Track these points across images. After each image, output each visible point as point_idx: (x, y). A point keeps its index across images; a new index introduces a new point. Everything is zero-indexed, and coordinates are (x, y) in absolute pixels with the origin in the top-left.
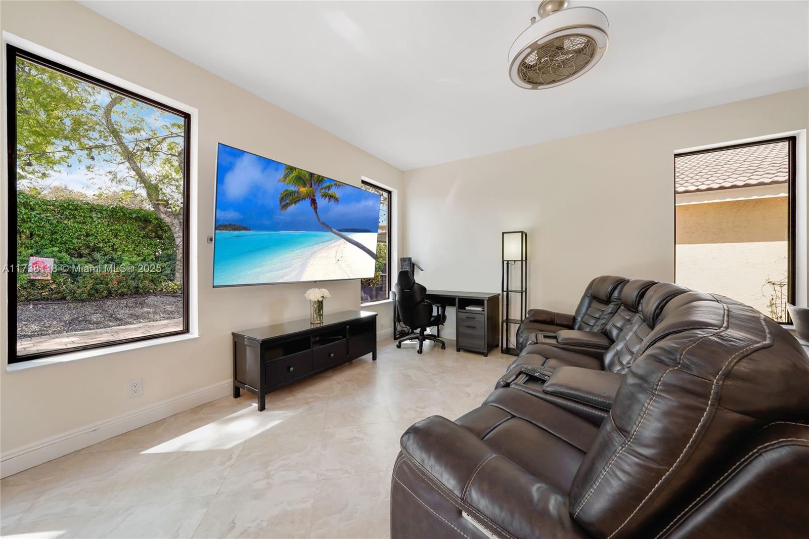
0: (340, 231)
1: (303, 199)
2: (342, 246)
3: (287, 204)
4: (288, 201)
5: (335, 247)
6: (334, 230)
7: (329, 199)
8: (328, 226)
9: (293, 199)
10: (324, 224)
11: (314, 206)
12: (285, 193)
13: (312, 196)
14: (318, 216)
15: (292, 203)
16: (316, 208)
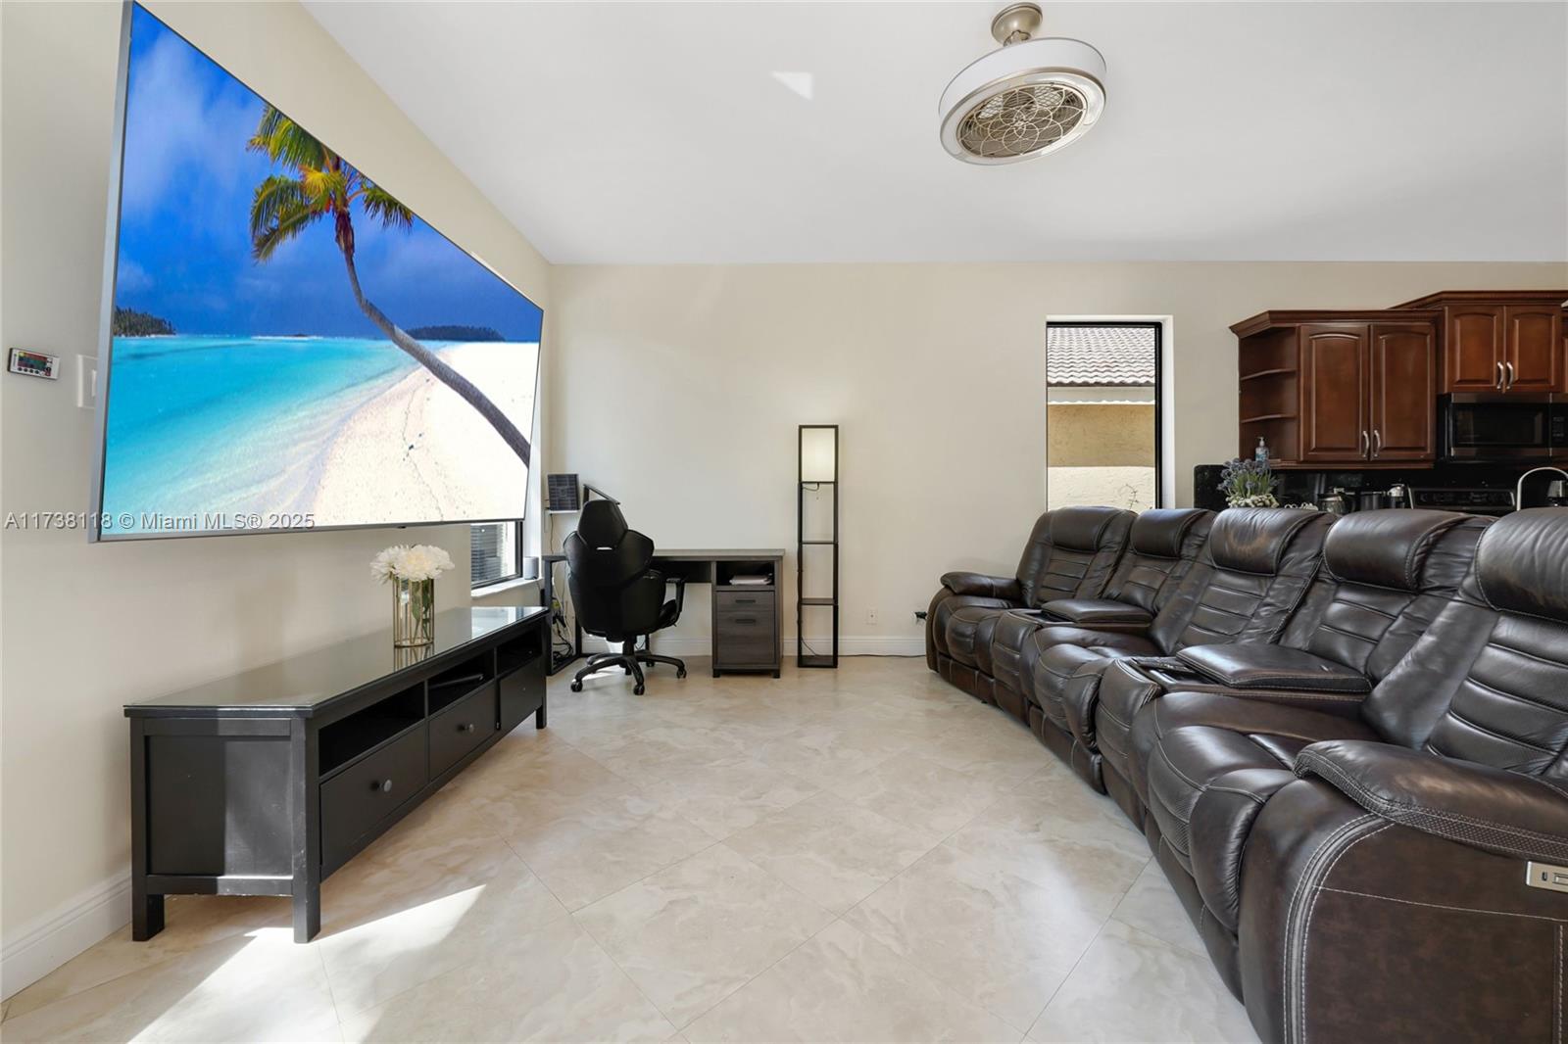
0: (417, 334)
1: (315, 212)
2: (420, 392)
3: (273, 231)
4: (275, 223)
5: (400, 396)
6: (400, 332)
7: (386, 215)
8: (382, 318)
9: (289, 215)
10: (371, 308)
11: (346, 241)
12: (267, 192)
13: (339, 203)
14: (355, 279)
15: (286, 230)
16: (349, 249)
